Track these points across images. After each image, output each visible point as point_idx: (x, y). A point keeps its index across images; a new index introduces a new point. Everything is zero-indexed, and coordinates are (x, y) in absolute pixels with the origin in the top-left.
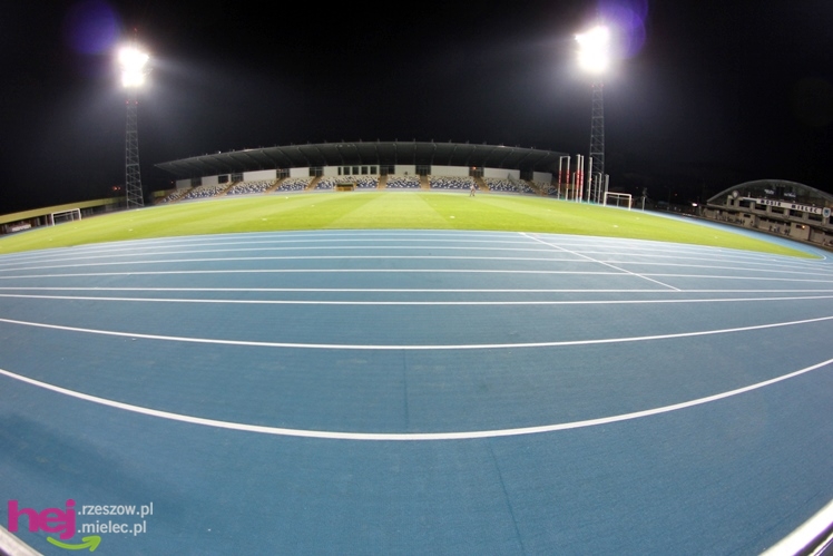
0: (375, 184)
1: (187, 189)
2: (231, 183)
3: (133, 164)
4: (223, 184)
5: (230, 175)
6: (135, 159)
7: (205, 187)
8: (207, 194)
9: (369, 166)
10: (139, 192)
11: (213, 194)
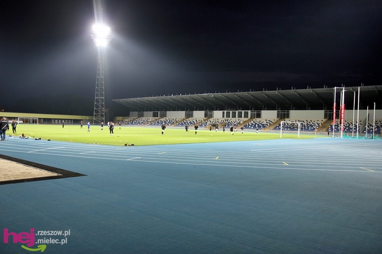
1: (134, 118)
2: (159, 118)
3: (100, 97)
4: (154, 118)
5: (159, 112)
6: (102, 95)
7: (143, 119)
8: (140, 123)
9: (243, 112)
10: (102, 116)
11: (143, 123)
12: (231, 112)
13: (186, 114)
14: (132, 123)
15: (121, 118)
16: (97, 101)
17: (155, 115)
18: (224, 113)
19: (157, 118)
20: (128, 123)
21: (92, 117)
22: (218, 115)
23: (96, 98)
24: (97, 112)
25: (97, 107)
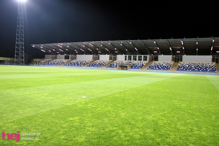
0: (142, 66)
1: (49, 60)
2: (70, 60)
3: (20, 43)
4: (66, 60)
5: (70, 55)
6: (22, 41)
7: (57, 60)
8: (55, 64)
9: (143, 56)
10: (22, 57)
11: (58, 64)
12: (132, 56)
13: (93, 57)
14: (48, 64)
15: (38, 60)
16: (18, 46)
17: (67, 58)
18: (126, 57)
19: (68, 60)
20: (45, 64)
21: (14, 58)
22: (121, 58)
23: (16, 43)
24: (17, 54)
25: (18, 50)
